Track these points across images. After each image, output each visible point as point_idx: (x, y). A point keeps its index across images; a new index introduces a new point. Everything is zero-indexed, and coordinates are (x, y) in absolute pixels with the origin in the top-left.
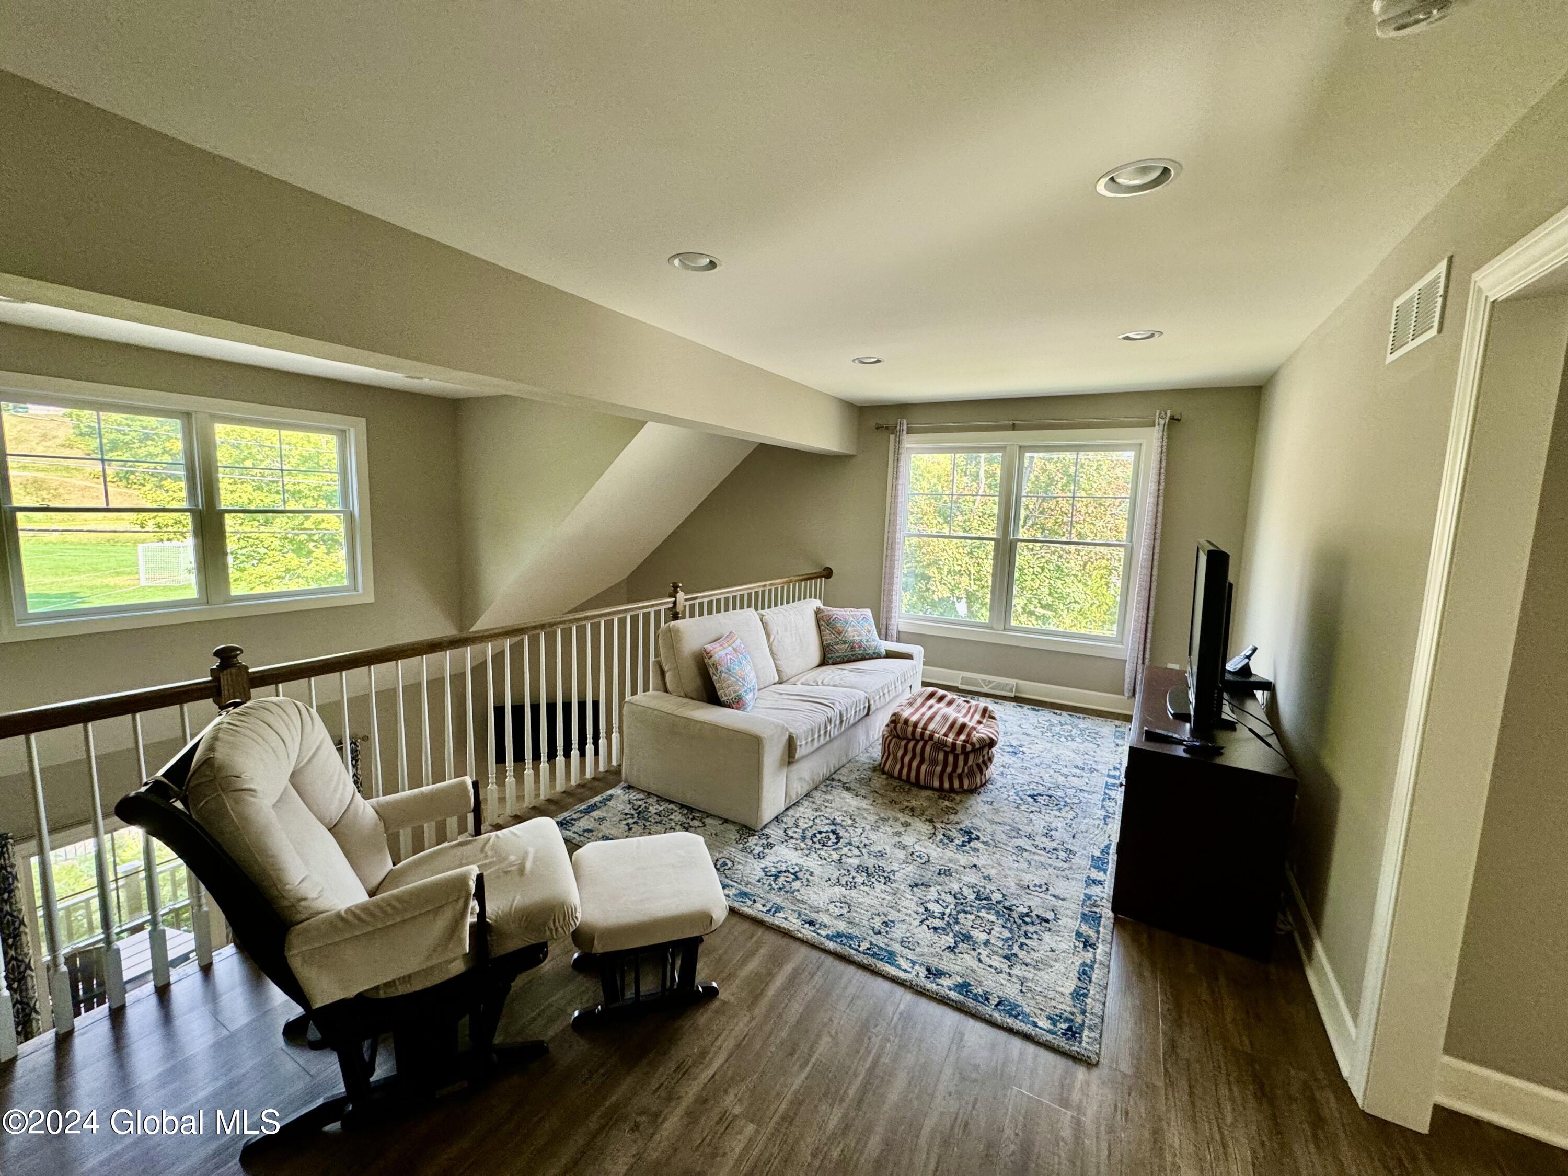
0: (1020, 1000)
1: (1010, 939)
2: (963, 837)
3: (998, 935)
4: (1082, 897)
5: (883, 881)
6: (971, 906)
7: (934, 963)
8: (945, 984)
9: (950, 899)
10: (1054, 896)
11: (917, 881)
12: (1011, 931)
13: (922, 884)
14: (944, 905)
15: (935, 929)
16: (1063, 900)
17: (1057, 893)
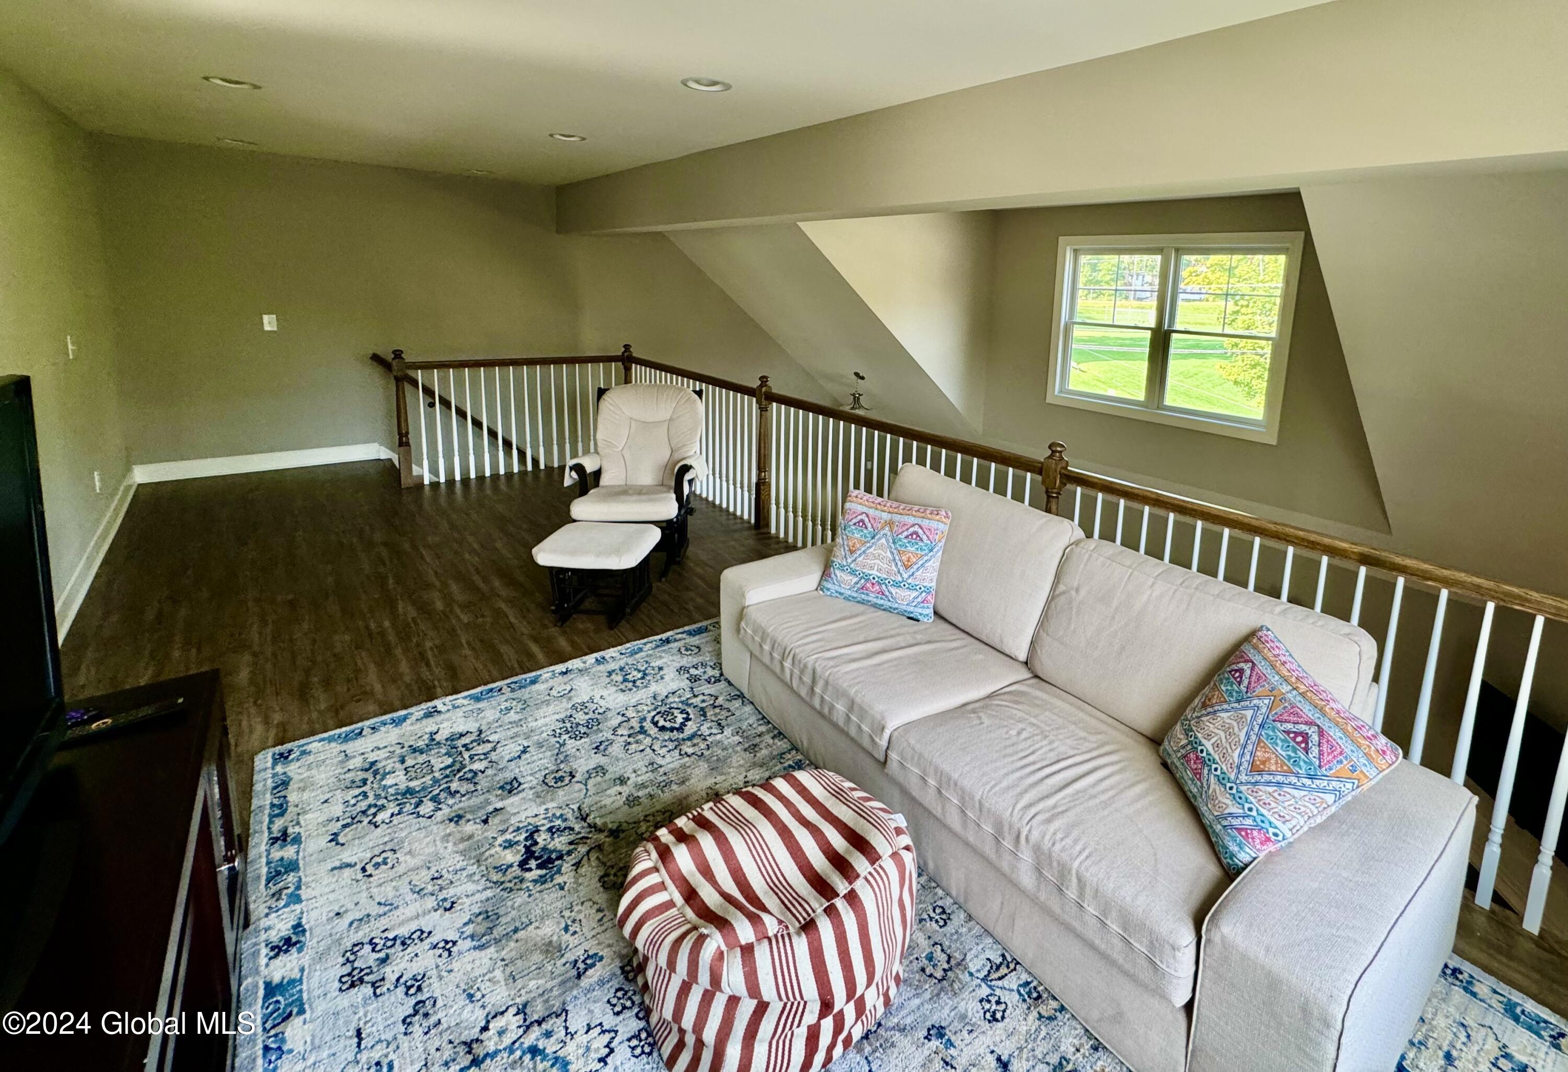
0: (343, 747)
1: (382, 780)
2: (544, 849)
3: (397, 773)
4: (304, 893)
5: (558, 731)
6: (447, 776)
7: (438, 718)
8: (417, 714)
9: (477, 766)
10: (349, 865)
11: (528, 755)
12: (385, 788)
13: (519, 757)
14: (476, 758)
15: (462, 735)
16: (333, 869)
17: (347, 872)
